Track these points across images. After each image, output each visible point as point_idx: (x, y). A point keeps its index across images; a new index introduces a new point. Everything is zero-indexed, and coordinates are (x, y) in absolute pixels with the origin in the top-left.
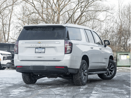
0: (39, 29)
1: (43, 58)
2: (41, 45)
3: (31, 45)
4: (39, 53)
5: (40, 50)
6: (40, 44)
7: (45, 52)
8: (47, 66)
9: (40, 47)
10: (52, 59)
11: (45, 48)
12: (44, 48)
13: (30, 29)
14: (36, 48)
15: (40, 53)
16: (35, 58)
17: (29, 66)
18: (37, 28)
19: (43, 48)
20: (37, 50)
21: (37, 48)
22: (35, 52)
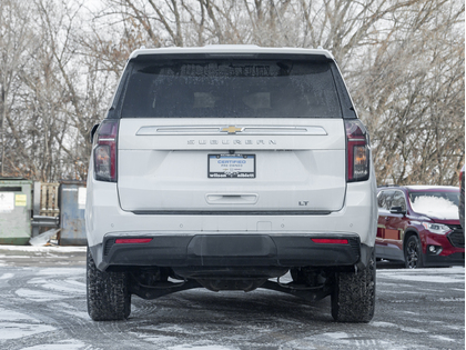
0: (211, 66)
1: (252, 200)
2: (242, 143)
3: (191, 142)
4: (228, 176)
5: (230, 165)
6: (234, 137)
7: (254, 173)
8: (273, 238)
9: (232, 152)
10: (295, 206)
11: (254, 156)
12: (249, 154)
13: (166, 67)
14: (209, 156)
15: (235, 176)
16: (211, 200)
17: (188, 238)
18: (203, 65)
19: (244, 156)
20: (216, 165)
21: (214, 154)
22: (209, 173)
